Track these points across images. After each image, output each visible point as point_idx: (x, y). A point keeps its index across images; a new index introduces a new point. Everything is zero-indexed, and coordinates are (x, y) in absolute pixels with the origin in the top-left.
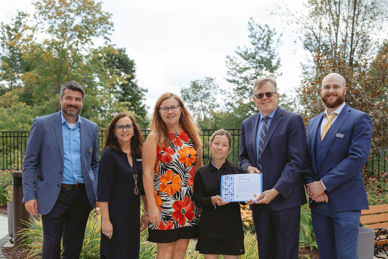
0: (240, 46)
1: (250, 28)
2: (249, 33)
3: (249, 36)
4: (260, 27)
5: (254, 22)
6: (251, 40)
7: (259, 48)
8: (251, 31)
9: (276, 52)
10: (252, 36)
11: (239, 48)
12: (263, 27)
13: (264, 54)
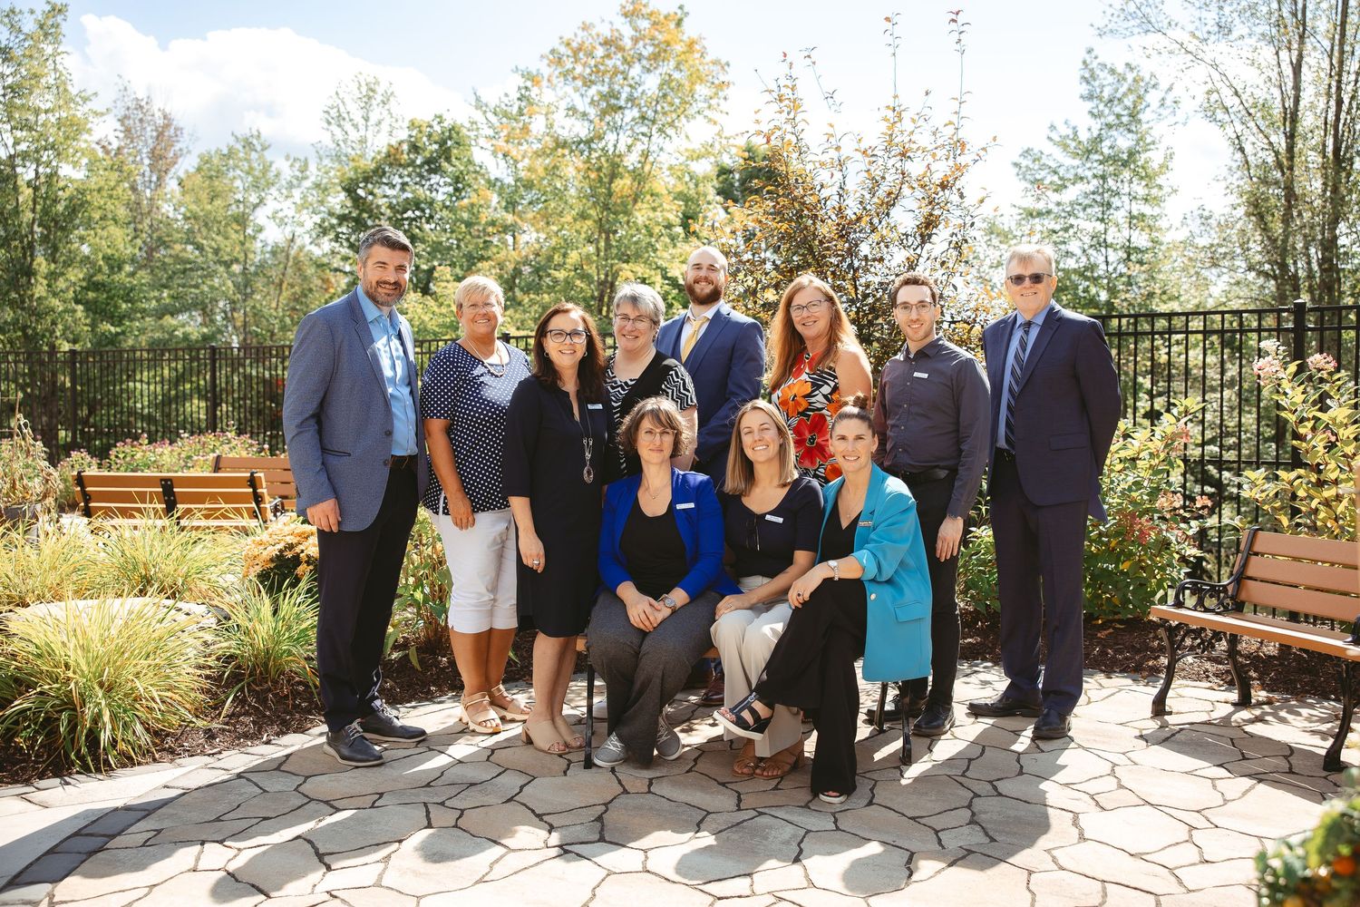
0: (1055, 124)
1: (1087, 75)
2: (1084, 89)
3: (1082, 97)
4: (1113, 71)
5: (1098, 61)
6: (1089, 105)
7: (1109, 126)
8: (1088, 83)
9: (1155, 133)
10: (1090, 97)
11: (1053, 127)
12: (1120, 69)
13: (1124, 142)
